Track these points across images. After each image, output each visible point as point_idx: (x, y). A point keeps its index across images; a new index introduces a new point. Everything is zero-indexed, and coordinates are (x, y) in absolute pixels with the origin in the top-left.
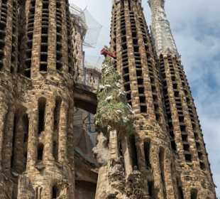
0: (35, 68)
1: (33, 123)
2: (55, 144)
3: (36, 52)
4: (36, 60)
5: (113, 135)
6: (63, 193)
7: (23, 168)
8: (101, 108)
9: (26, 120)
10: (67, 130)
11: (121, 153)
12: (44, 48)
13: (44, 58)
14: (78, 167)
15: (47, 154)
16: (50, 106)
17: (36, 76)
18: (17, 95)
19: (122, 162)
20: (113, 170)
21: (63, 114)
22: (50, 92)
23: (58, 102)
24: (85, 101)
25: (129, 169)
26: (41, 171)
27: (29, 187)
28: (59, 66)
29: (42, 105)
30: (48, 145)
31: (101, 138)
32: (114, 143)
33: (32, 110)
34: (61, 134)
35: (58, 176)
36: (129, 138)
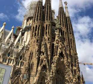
0: (46, 20)
1: (45, 28)
2: (49, 32)
3: (46, 17)
4: (46, 18)
5: (58, 30)
6: (50, 39)
7: (44, 36)
8: (56, 26)
9: (44, 28)
10: (51, 30)
11: (59, 33)
12: (47, 16)
14: (52, 35)
15: (47, 33)
16: (48, 26)
17: (46, 21)
18: (43, 24)
19: (59, 34)
20: (58, 36)
21: (50, 27)
22: (48, 23)
23: (49, 25)
24: (54, 24)
25: (60, 36)
26: (47, 36)
27: (44, 39)
28: (49, 19)
29: (47, 25)
30: (47, 32)
31: (56, 31)
32: (58, 31)
33: (45, 26)
35: (49, 37)
36: (60, 30)
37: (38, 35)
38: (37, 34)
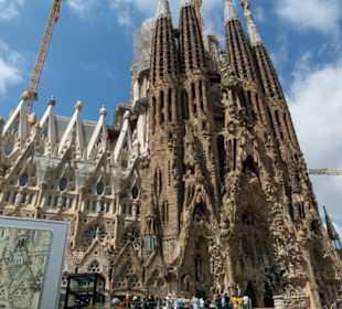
0: (187, 69)
1: (190, 96)
2: (202, 103)
3: (187, 61)
4: (187, 65)
5: (230, 92)
6: (208, 124)
7: (188, 118)
8: (222, 80)
9: (187, 94)
10: (207, 95)
11: (234, 99)
12: (190, 58)
13: (191, 62)
14: (215, 111)
15: (198, 109)
16: (197, 85)
17: (188, 73)
18: (180, 84)
19: (235, 104)
20: (231, 109)
21: (203, 88)
22: (196, 79)
23: (200, 82)
24: (214, 78)
25: (240, 107)
26: (196, 117)
27: (190, 125)
28: (199, 65)
29: (193, 85)
30: (198, 104)
31: (225, 95)
32: (230, 97)
33: (189, 89)
34: (204, 97)
35: (204, 117)
36: (238, 91)
37: (170, 118)
38: (166, 118)
